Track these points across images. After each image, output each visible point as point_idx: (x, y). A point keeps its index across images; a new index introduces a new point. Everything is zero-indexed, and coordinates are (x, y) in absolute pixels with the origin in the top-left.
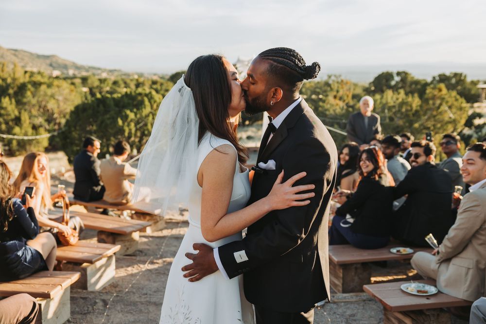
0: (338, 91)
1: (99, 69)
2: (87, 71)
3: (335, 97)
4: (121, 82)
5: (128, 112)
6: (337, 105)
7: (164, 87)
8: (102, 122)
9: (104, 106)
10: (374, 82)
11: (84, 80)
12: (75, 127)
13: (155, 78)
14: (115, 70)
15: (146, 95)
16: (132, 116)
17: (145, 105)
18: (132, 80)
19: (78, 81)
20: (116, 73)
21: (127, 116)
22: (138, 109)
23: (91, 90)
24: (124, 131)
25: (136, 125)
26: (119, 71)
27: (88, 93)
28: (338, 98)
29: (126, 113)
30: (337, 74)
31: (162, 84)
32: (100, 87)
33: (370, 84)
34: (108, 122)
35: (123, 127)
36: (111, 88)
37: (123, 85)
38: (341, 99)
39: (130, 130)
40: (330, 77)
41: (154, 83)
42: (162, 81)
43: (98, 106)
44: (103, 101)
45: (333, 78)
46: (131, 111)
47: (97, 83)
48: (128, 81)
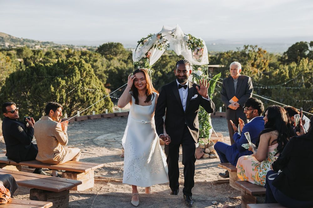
0: (255, 60)
1: (33, 41)
2: (22, 43)
3: (253, 65)
4: (53, 53)
5: (60, 80)
6: (255, 72)
7: (92, 58)
8: (35, 89)
9: (38, 75)
10: (287, 52)
11: (19, 51)
12: (10, 94)
13: (84, 50)
14: (48, 43)
15: (77, 64)
16: (63, 83)
17: (75, 74)
18: (63, 52)
19: (13, 52)
20: (49, 46)
21: (59, 83)
22: (69, 77)
23: (25, 60)
24: (56, 97)
25: (66, 92)
26: (52, 43)
27: (22, 63)
28: (255, 66)
29: (58, 80)
30: (254, 45)
31: (90, 55)
32: (34, 57)
33: (285, 53)
34: (41, 88)
35: (55, 93)
36: (44, 59)
37: (55, 57)
38: (258, 67)
39: (62, 96)
40: (246, 47)
41: (84, 54)
42: (90, 52)
43: (32, 74)
44: (36, 69)
45: (249, 48)
46: (62, 79)
47: (31, 54)
48: (60, 53)
